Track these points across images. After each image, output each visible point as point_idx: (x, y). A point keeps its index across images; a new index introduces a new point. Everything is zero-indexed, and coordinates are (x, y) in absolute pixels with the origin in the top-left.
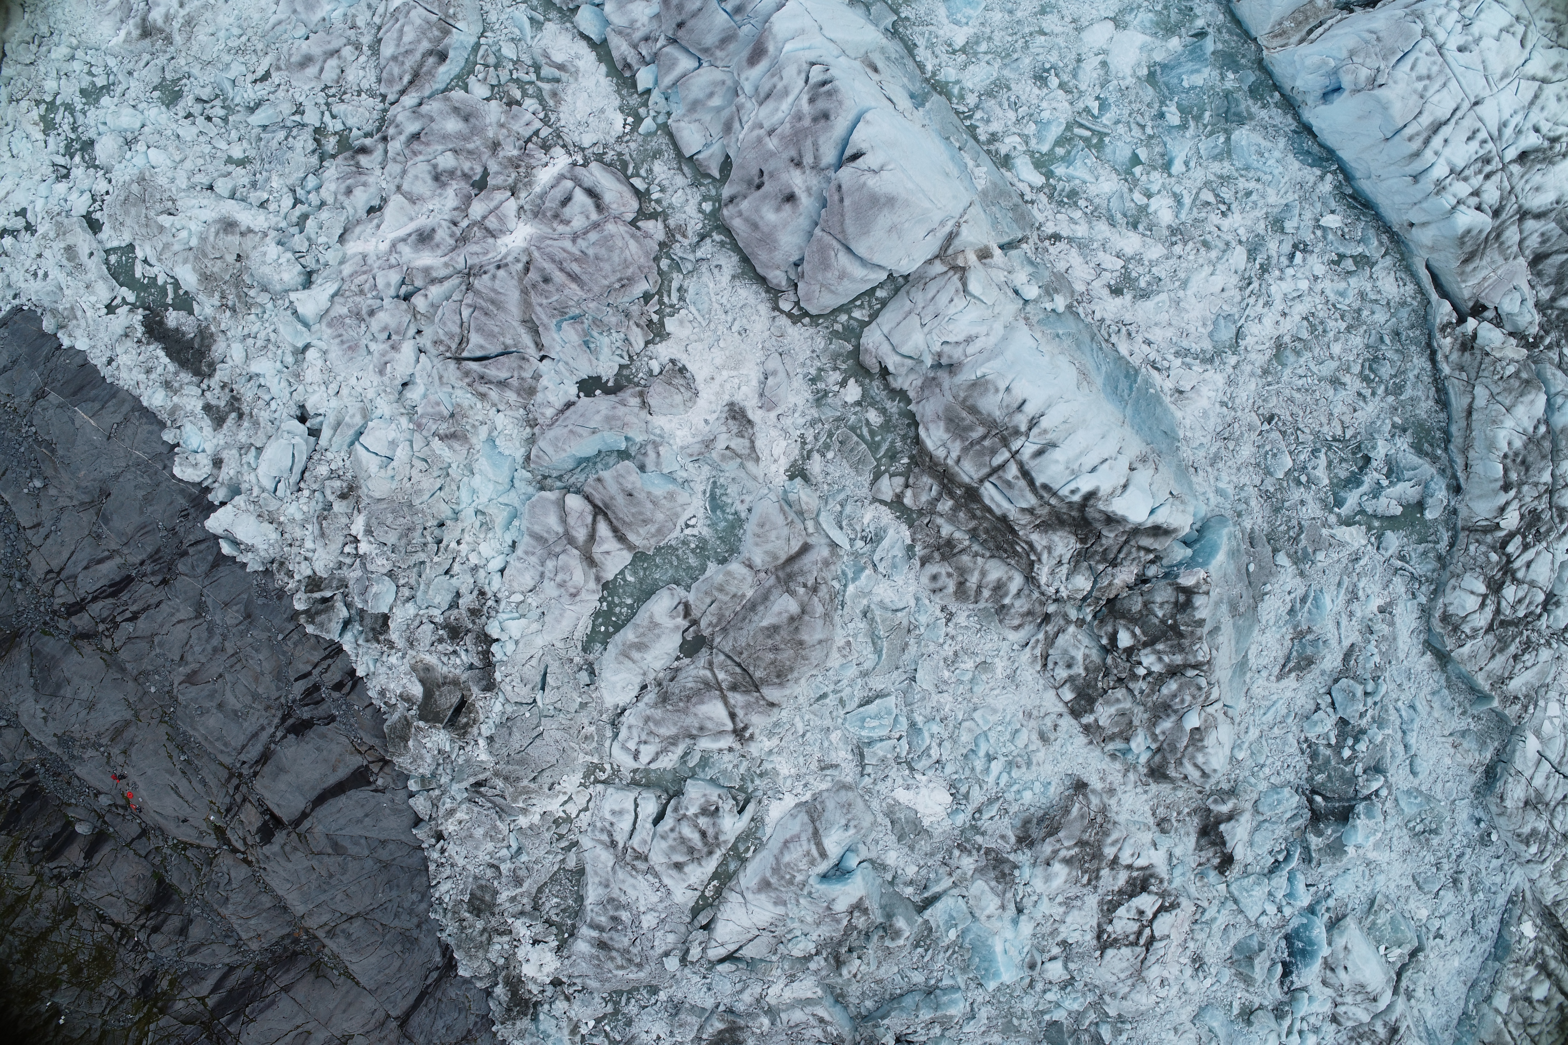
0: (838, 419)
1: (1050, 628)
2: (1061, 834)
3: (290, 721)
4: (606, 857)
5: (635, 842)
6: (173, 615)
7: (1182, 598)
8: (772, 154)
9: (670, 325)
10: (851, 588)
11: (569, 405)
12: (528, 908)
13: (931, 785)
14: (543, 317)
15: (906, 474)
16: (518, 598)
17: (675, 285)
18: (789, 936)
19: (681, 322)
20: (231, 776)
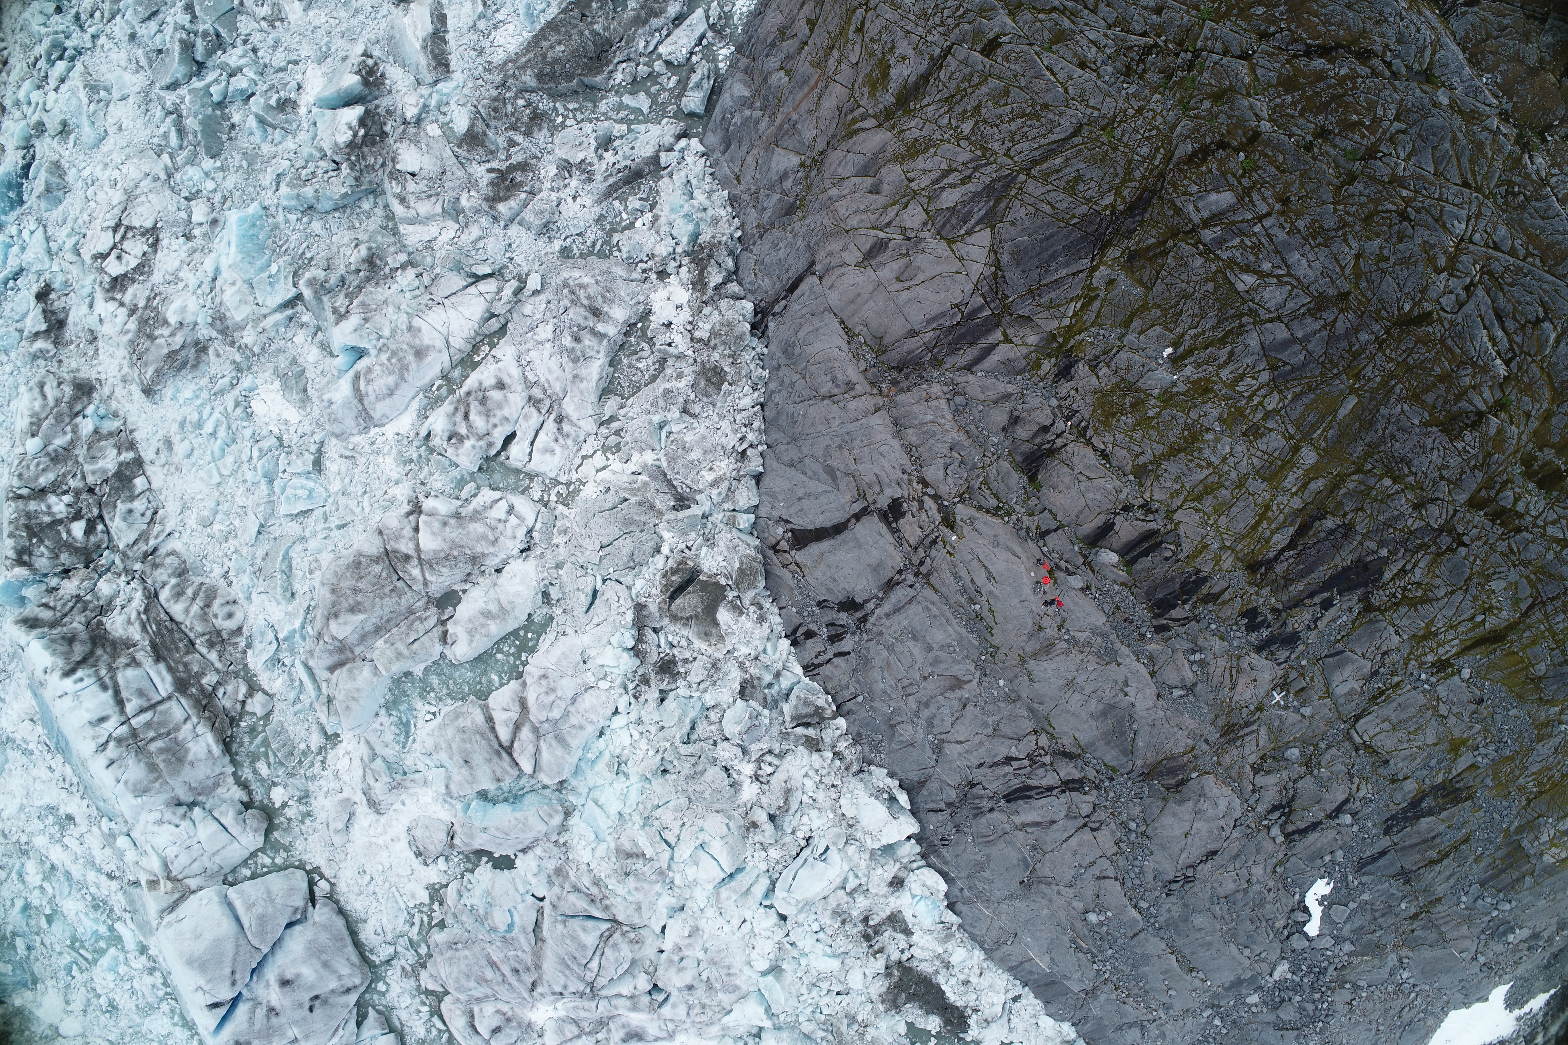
0: (293, 775)
1: (143, 548)
2: (165, 351)
3: (859, 614)
4: (569, 407)
5: (535, 419)
6: (966, 751)
7: (26, 558)
8: (297, 1023)
9: (424, 897)
10: (297, 624)
11: (524, 851)
12: (670, 362)
13: (267, 420)
14: (523, 940)
15: (243, 713)
16: (604, 685)
17: (416, 929)
18: (417, 292)
19: (413, 896)
20: (927, 576)
